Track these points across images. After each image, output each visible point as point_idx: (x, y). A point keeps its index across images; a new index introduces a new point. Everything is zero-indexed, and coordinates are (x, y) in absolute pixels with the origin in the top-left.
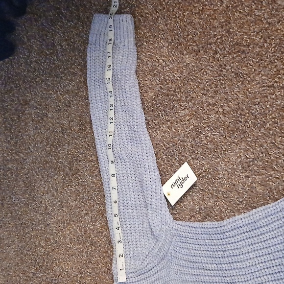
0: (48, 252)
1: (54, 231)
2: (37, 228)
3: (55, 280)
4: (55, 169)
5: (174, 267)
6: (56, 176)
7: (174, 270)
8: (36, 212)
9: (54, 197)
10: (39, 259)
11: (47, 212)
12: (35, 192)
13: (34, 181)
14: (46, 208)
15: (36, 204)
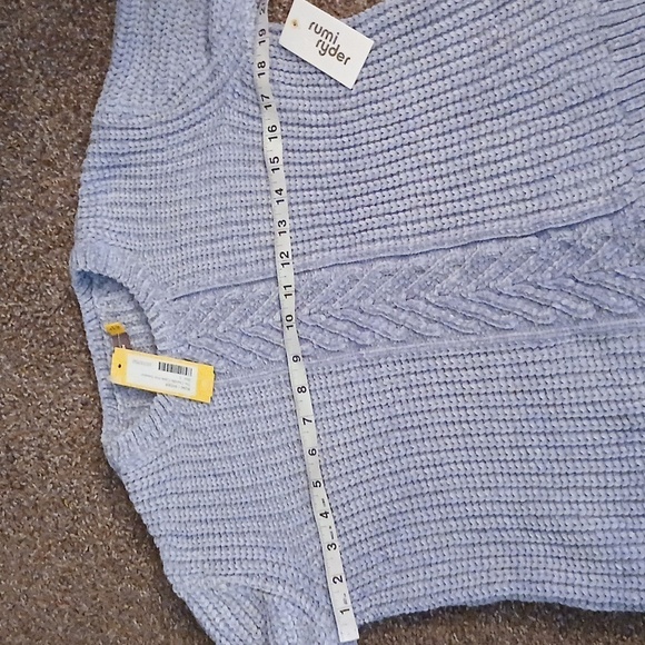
0: (34, 252)
1: (58, 205)
2: (12, 195)
3: (45, 318)
4: (80, 58)
5: (232, 117)
6: (80, 75)
7: (232, 123)
8: (17, 158)
9: (67, 126)
10: (8, 267)
11: (44, 158)
12: (17, 109)
13: (19, 81)
14: (43, 150)
15: (17, 138)
